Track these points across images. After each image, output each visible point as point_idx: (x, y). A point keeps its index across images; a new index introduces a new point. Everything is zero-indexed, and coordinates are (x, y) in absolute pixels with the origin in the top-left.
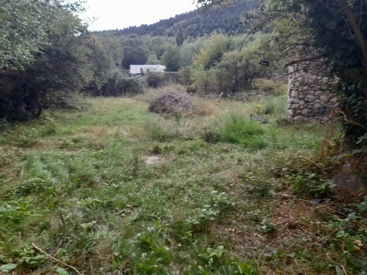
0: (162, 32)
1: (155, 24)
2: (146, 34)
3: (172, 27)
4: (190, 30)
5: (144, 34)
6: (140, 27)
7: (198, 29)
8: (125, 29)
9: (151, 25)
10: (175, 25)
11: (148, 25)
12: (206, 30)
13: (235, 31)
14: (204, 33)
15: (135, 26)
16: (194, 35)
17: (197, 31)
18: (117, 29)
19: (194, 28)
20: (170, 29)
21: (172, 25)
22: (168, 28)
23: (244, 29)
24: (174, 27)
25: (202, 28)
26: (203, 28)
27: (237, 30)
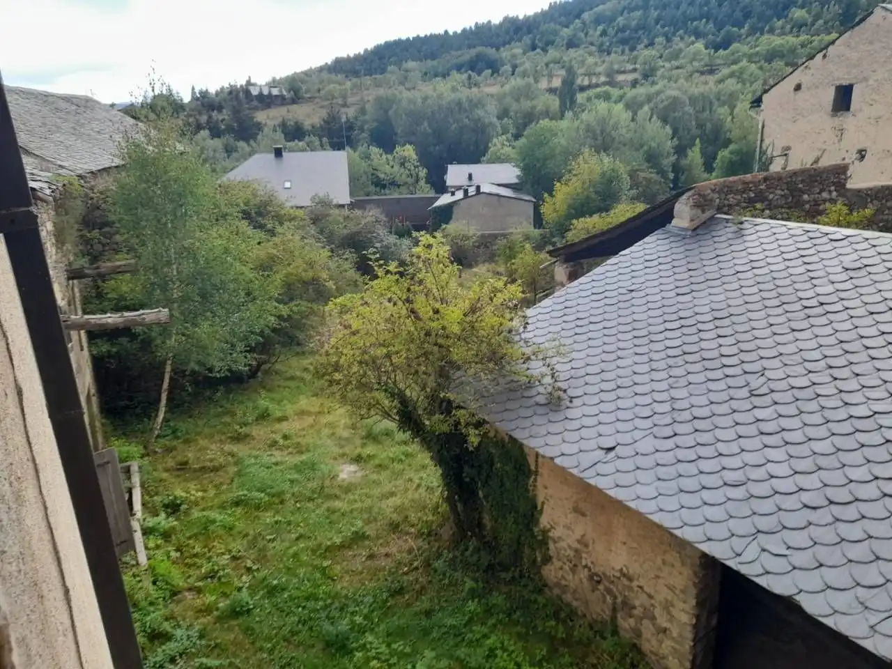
0: (552, 38)
1: (536, 15)
2: (513, 43)
3: (577, 21)
4: (622, 30)
5: (509, 43)
6: (501, 25)
7: (642, 27)
8: (464, 30)
9: (527, 19)
10: (586, 16)
11: (521, 17)
12: (663, 27)
13: (741, 26)
14: (656, 36)
15: (489, 22)
16: (631, 42)
17: (640, 32)
18: (446, 32)
19: (634, 23)
20: (572, 27)
21: (578, 16)
22: (567, 27)
23: (767, 22)
24: (584, 23)
25: (653, 23)
26: (657, 23)
27: (747, 27)
